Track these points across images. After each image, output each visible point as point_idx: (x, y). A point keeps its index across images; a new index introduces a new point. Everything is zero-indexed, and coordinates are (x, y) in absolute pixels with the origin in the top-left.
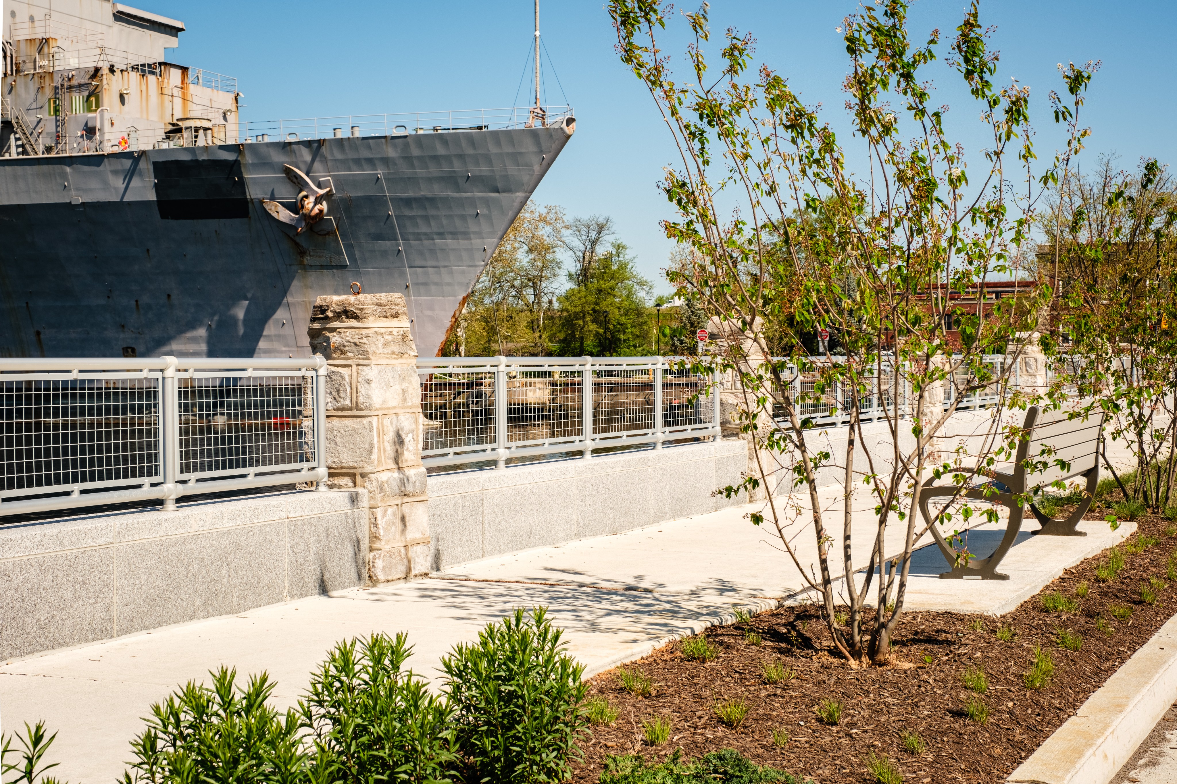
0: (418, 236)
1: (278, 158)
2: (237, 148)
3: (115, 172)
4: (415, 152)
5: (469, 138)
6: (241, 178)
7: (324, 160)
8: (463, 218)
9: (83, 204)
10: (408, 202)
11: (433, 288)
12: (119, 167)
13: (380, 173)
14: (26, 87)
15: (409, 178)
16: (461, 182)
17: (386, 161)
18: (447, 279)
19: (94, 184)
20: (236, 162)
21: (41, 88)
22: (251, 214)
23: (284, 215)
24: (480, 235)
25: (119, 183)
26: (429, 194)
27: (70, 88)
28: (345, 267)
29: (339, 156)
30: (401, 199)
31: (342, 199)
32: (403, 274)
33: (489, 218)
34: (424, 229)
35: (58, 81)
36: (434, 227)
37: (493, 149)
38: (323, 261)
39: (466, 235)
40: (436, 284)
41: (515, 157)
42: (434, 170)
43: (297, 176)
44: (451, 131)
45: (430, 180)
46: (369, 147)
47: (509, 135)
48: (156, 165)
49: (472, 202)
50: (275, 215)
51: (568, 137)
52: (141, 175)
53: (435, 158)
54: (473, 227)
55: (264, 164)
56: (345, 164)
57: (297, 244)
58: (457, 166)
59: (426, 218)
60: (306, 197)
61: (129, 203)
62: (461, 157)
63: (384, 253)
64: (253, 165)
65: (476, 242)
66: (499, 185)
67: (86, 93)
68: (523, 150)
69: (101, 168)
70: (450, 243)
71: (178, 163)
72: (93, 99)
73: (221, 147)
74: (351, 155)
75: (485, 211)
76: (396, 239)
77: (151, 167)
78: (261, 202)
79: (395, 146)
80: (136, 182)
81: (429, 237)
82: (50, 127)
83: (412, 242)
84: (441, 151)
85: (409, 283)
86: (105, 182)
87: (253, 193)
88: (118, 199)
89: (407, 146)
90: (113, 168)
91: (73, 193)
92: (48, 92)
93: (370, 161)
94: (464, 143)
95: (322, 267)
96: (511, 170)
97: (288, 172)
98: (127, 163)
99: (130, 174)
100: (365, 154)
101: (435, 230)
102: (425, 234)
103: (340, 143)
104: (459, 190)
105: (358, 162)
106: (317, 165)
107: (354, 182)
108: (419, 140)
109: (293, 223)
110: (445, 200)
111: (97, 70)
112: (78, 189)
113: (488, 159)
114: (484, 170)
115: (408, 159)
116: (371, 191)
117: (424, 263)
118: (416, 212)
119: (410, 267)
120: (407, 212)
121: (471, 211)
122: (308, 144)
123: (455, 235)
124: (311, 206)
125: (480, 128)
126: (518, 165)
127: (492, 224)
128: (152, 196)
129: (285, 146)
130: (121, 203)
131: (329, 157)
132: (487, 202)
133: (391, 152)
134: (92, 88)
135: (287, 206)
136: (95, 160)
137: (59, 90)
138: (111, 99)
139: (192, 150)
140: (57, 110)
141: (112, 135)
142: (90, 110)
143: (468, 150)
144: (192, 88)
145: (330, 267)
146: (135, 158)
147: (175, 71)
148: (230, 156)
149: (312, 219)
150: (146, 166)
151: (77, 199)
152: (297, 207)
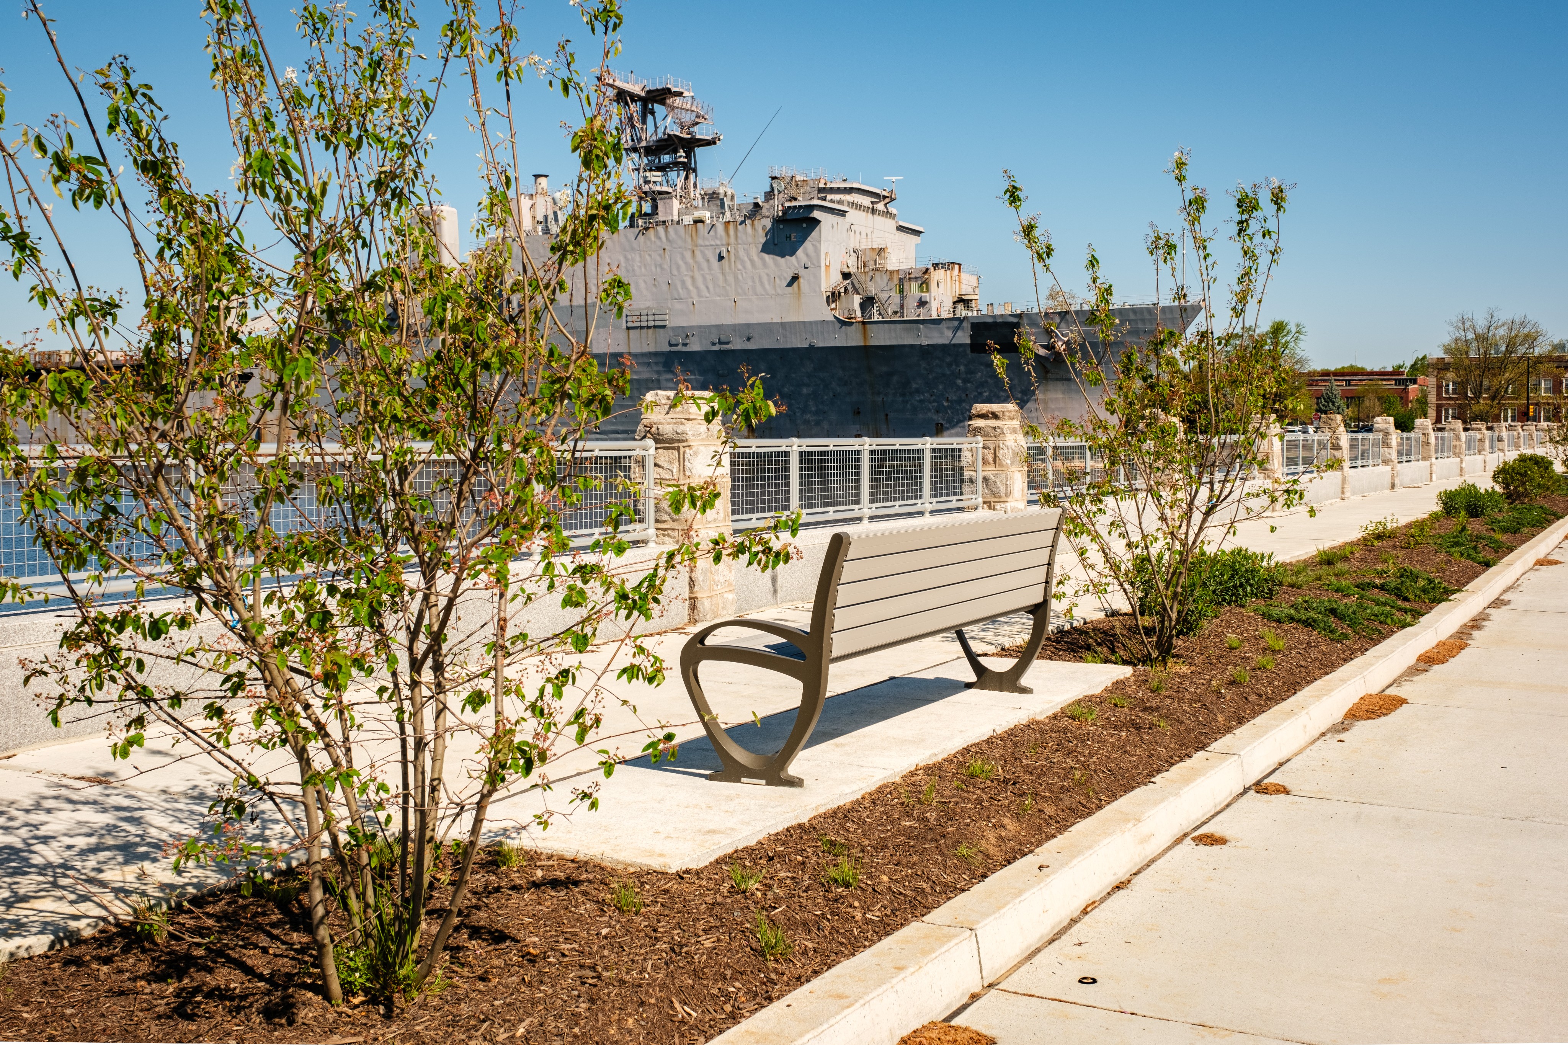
1: (1042, 320)
2: (1020, 316)
3: (948, 328)
5: (1148, 310)
6: (1019, 332)
7: (1067, 322)
9: (927, 345)
14: (881, 278)
16: (1142, 334)
19: (937, 333)
20: (1017, 323)
21: (891, 279)
23: (1042, 352)
25: (949, 334)
26: (1123, 340)
27: (910, 279)
29: (1075, 319)
31: (1073, 343)
35: (902, 275)
37: (1161, 316)
38: (1058, 377)
41: (1174, 320)
43: (1052, 331)
44: (1139, 306)
47: (1170, 308)
48: (973, 324)
50: (1036, 351)
51: (1202, 309)
52: (963, 330)
53: (1129, 321)
55: (1033, 323)
56: (1078, 324)
57: (1045, 367)
58: (1140, 325)
60: (1056, 342)
61: (954, 344)
62: (1143, 321)
64: (1027, 324)
67: (920, 282)
69: (941, 326)
71: (986, 324)
72: (925, 286)
73: (1010, 315)
74: (1082, 319)
77: (971, 325)
80: (960, 333)
82: (897, 300)
84: (1132, 317)
86: (942, 333)
88: (947, 342)
90: (949, 325)
91: (924, 338)
92: (896, 281)
94: (1145, 313)
95: (1057, 380)
96: (1171, 327)
97: (1047, 328)
98: (956, 323)
99: (956, 330)
103: (1076, 312)
104: (1140, 338)
105: (1086, 323)
106: (1063, 325)
108: (1121, 311)
109: (1045, 355)
110: (1132, 343)
111: (927, 269)
112: (927, 336)
114: (1154, 326)
116: (1091, 339)
122: (1059, 313)
124: (1059, 347)
125: (1154, 304)
126: (1173, 324)
128: (968, 341)
129: (1046, 314)
130: (949, 344)
131: (1070, 320)
134: (924, 279)
135: (1044, 347)
136: (938, 322)
137: (903, 280)
138: (933, 285)
139: (994, 316)
140: (901, 291)
141: (934, 305)
142: (922, 291)
143: (1147, 317)
144: (963, 275)
145: (1061, 379)
146: (961, 320)
147: (957, 267)
148: (1015, 320)
149: (1058, 354)
150: (969, 325)
151: (925, 342)
152: (1050, 347)
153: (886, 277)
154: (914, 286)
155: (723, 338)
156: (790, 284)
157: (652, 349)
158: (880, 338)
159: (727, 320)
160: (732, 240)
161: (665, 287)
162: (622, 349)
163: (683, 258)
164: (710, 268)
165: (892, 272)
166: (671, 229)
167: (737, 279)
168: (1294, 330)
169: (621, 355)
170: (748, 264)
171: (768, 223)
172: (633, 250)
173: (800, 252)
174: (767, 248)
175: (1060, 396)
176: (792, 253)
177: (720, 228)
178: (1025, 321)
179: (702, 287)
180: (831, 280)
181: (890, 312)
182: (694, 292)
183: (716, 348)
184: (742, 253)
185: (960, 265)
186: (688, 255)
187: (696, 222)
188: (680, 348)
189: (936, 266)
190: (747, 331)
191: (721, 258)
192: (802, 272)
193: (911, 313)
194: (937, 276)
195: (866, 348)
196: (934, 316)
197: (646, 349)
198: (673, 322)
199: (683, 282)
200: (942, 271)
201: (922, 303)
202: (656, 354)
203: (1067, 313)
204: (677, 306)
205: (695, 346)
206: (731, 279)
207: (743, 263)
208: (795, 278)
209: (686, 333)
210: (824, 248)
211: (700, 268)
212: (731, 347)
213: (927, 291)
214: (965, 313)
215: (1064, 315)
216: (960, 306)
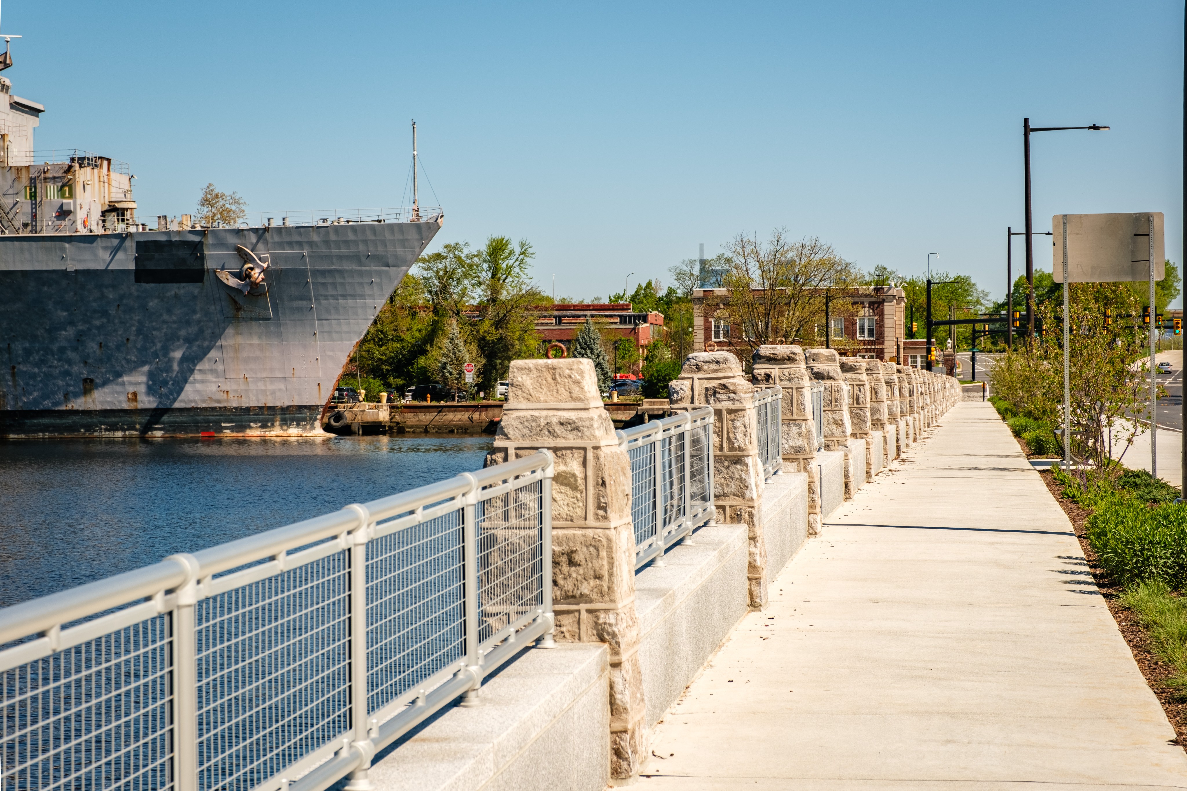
0: (326, 297)
1: (232, 240)
2: (203, 233)
3: (105, 248)
4: (333, 237)
5: (372, 228)
6: (203, 255)
7: (266, 242)
8: (361, 284)
9: (76, 271)
10: (323, 273)
11: (335, 335)
12: (109, 244)
13: (305, 252)
14: (5, 176)
15: (326, 256)
16: (363, 259)
17: (311, 244)
18: (345, 328)
19: (87, 256)
20: (201, 243)
21: (17, 179)
22: (205, 280)
23: (233, 282)
24: (372, 297)
25: (106, 256)
26: (339, 268)
27: (45, 179)
28: (269, 319)
29: (276, 239)
30: (318, 271)
31: (275, 270)
32: (313, 325)
33: (380, 285)
34: (333, 292)
35: (34, 174)
36: (340, 291)
37: (388, 236)
38: (254, 315)
39: (363, 297)
40: (337, 332)
41: (403, 242)
42: (344, 251)
43: (247, 254)
44: (359, 223)
45: (340, 258)
46: (300, 234)
47: (401, 226)
48: (138, 243)
49: (369, 273)
50: (225, 281)
51: (439, 228)
52: (125, 250)
53: (347, 242)
54: (368, 291)
55: (221, 244)
56: (281, 245)
57: (235, 302)
58: (362, 248)
59: (334, 285)
60: (252, 269)
61: (112, 271)
62: (366, 242)
63: (299, 309)
64: (213, 245)
65: (369, 302)
66: (390, 262)
67: (60, 184)
68: (409, 238)
69: (95, 244)
70: (350, 302)
71: (156, 244)
72: (67, 189)
73: (190, 232)
74: (287, 239)
75: (378, 280)
76: (310, 299)
77: (134, 245)
78: (215, 272)
79: (319, 234)
80: (120, 255)
81: (335, 298)
82: (27, 208)
83: (322, 301)
84: (351, 236)
85: (317, 331)
86: (95, 255)
87: (210, 265)
88: (102, 267)
89: (328, 233)
90: (104, 245)
91: (69, 262)
92: (25, 181)
93: (300, 244)
94: (368, 232)
95: (252, 319)
96: (400, 251)
97: (239, 250)
98: (116, 242)
99: (115, 250)
100: (296, 238)
101: (340, 293)
102: (333, 296)
103: (279, 230)
104: (360, 264)
105: (290, 244)
106: (260, 246)
107: (287, 258)
108: (337, 229)
109: (239, 288)
110: (351, 272)
111: (70, 167)
112: (73, 260)
113: (384, 243)
114: (380, 250)
115: (327, 242)
116: (299, 266)
117: (329, 317)
118: (329, 280)
119: (318, 320)
120: (321, 280)
121: (367, 280)
122: (256, 231)
123: (354, 296)
124: (257, 275)
125: (380, 221)
126: (405, 248)
127: (381, 289)
128: (132, 266)
129: (239, 232)
130: (106, 271)
131: (270, 240)
132: (379, 274)
133: (315, 238)
134: (66, 180)
135: (235, 275)
136: (90, 239)
137: (35, 180)
138: (79, 189)
139: (168, 233)
140: (33, 196)
141: (80, 215)
142: (63, 196)
143: (370, 237)
144: (112, 174)
145: (258, 319)
146: (122, 238)
147: (105, 163)
148: (196, 239)
149: (254, 285)
150: (130, 244)
151: (71, 267)
152: (244, 276)
153: (10, 176)
154: (52, 189)
158: (8, 261)
165: (19, 169)
168: (518, 250)
175: (255, 341)
178: (210, 240)
181: (18, 223)
185: (109, 160)
189: (82, 161)
193: (48, 228)
194: (83, 175)
196: (83, 232)
200: (88, 169)
201: (63, 213)
203: (266, 230)
213: (71, 195)
214: (120, 228)
215: (261, 233)
216: (112, 218)
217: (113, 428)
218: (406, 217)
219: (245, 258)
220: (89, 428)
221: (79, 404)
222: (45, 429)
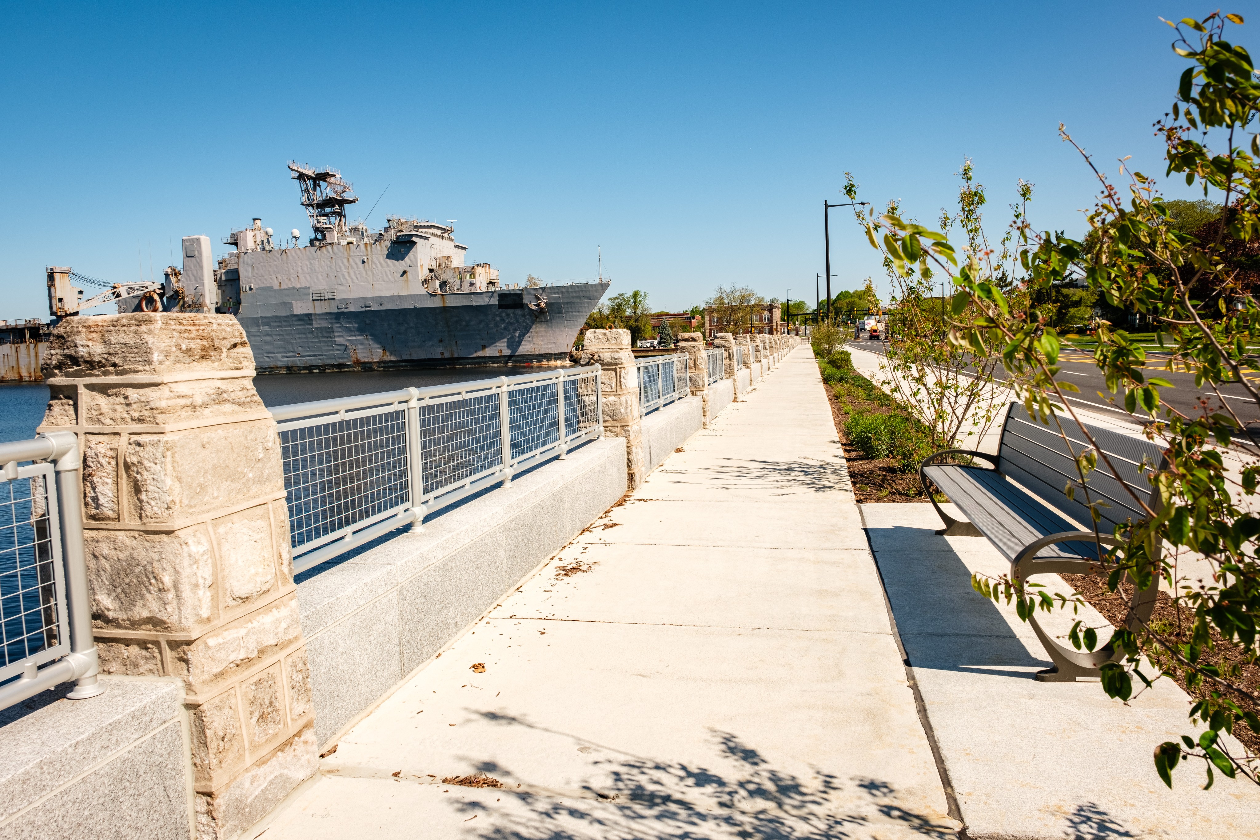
0: (568, 312)
1: (532, 292)
2: (522, 290)
3: (486, 297)
4: (570, 290)
5: (584, 286)
6: (522, 298)
7: (545, 292)
8: (581, 307)
10: (567, 303)
11: (573, 326)
13: (560, 295)
14: (450, 271)
15: (568, 297)
16: (582, 297)
17: (562, 292)
18: (576, 323)
19: (480, 300)
20: (522, 293)
21: (455, 272)
22: (523, 307)
23: (534, 307)
25: (488, 299)
26: (573, 301)
27: (465, 272)
28: (548, 321)
29: (549, 291)
30: (565, 303)
31: (549, 303)
32: (564, 323)
34: (571, 310)
35: (460, 270)
36: (573, 310)
37: (588, 289)
39: (582, 312)
41: (597, 290)
42: (575, 295)
43: (538, 297)
44: (580, 284)
45: (573, 297)
46: (558, 289)
49: (584, 303)
50: (531, 307)
51: (610, 286)
52: (494, 297)
53: (575, 291)
54: (584, 309)
55: (528, 293)
56: (551, 293)
57: (535, 315)
58: (581, 293)
59: (571, 308)
60: (541, 302)
61: (488, 305)
62: (582, 291)
63: (559, 317)
64: (526, 294)
66: (592, 298)
67: (471, 273)
69: (483, 295)
70: (578, 314)
71: (505, 294)
72: (473, 275)
74: (553, 291)
75: (587, 305)
76: (563, 313)
77: (498, 295)
78: (527, 304)
79: (565, 288)
80: (492, 299)
82: (458, 283)
83: (567, 314)
84: (577, 289)
85: (565, 325)
86: (483, 299)
87: (525, 301)
89: (568, 288)
92: (457, 273)
93: (558, 293)
94: (583, 288)
95: (542, 321)
96: (595, 294)
97: (535, 296)
98: (488, 294)
100: (557, 291)
102: (571, 312)
104: (580, 300)
105: (555, 293)
106: (543, 294)
107: (554, 298)
108: (572, 287)
109: (536, 310)
110: (576, 302)
111: (474, 267)
112: (475, 301)
113: (587, 292)
114: (585, 294)
115: (568, 292)
116: (558, 301)
117: (570, 320)
118: (570, 306)
119: (566, 321)
120: (567, 306)
121: (583, 305)
123: (579, 312)
124: (542, 305)
125: (586, 283)
126: (597, 292)
128: (497, 303)
129: (535, 289)
131: (547, 291)
132: (588, 303)
133: (564, 290)
134: (473, 272)
135: (534, 305)
136: (481, 293)
137: (461, 273)
138: (477, 275)
139: (509, 290)
140: (461, 278)
141: (478, 285)
142: (471, 278)
145: (544, 321)
146: (491, 293)
147: (487, 266)
148: (520, 292)
149: (542, 309)
150: (496, 295)
151: (475, 304)
152: (538, 305)
153: (452, 271)
154: (467, 276)
155: (367, 304)
156: (402, 275)
157: (328, 311)
158: (451, 302)
159: (369, 295)
160: (369, 252)
161: (333, 278)
162: (311, 311)
163: (343, 262)
164: (358, 267)
165: (455, 269)
166: (335, 247)
167: (373, 273)
168: (644, 294)
169: (310, 315)
170: (379, 265)
171: (389, 244)
172: (314, 258)
173: (406, 259)
174: (389, 256)
175: (544, 329)
176: (403, 259)
177: (362, 246)
178: (525, 292)
179: (354, 277)
180: (424, 273)
181: (455, 289)
182: (350, 280)
183: (364, 309)
184: (375, 260)
185: (490, 265)
186: (345, 261)
187: (349, 243)
188: (343, 310)
189: (481, 265)
190: (380, 300)
191: (364, 262)
192: (408, 269)
193: (466, 290)
194: (478, 270)
195: (444, 307)
196: (477, 291)
197: (324, 311)
198: (338, 296)
199: (343, 275)
200: (484, 268)
201: (472, 284)
202: (330, 314)
203: (546, 288)
204: (341, 288)
205: (352, 309)
206: (370, 273)
207: (376, 264)
208: (405, 272)
209: (347, 302)
210: (419, 256)
211: (352, 268)
212: (371, 309)
213: (474, 277)
214: (493, 289)
215: (544, 289)
216: (491, 285)
217: (494, 363)
218: (597, 282)
219: (538, 299)
220: (485, 363)
221: (480, 354)
222: (469, 364)
